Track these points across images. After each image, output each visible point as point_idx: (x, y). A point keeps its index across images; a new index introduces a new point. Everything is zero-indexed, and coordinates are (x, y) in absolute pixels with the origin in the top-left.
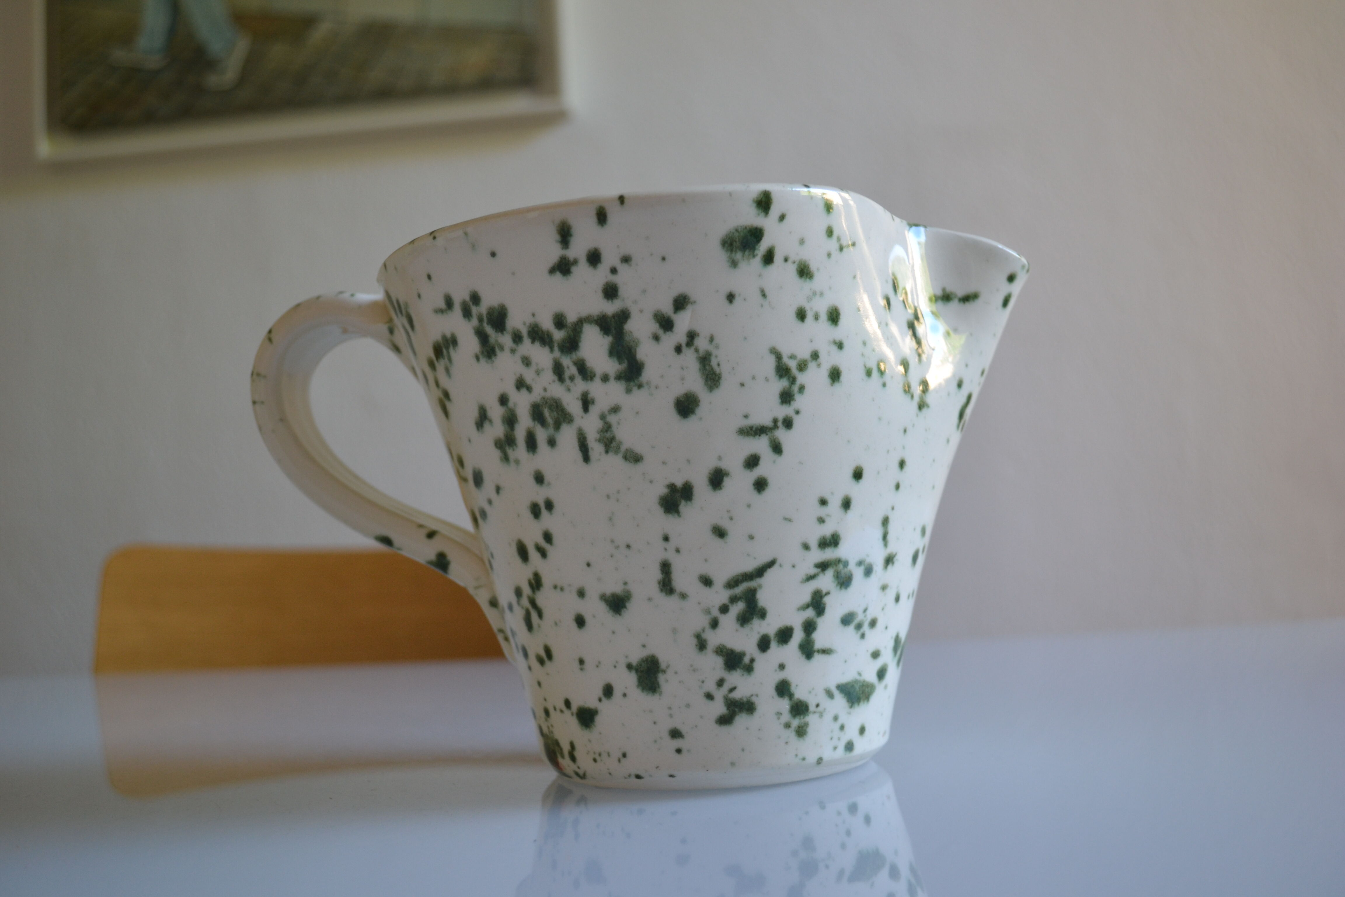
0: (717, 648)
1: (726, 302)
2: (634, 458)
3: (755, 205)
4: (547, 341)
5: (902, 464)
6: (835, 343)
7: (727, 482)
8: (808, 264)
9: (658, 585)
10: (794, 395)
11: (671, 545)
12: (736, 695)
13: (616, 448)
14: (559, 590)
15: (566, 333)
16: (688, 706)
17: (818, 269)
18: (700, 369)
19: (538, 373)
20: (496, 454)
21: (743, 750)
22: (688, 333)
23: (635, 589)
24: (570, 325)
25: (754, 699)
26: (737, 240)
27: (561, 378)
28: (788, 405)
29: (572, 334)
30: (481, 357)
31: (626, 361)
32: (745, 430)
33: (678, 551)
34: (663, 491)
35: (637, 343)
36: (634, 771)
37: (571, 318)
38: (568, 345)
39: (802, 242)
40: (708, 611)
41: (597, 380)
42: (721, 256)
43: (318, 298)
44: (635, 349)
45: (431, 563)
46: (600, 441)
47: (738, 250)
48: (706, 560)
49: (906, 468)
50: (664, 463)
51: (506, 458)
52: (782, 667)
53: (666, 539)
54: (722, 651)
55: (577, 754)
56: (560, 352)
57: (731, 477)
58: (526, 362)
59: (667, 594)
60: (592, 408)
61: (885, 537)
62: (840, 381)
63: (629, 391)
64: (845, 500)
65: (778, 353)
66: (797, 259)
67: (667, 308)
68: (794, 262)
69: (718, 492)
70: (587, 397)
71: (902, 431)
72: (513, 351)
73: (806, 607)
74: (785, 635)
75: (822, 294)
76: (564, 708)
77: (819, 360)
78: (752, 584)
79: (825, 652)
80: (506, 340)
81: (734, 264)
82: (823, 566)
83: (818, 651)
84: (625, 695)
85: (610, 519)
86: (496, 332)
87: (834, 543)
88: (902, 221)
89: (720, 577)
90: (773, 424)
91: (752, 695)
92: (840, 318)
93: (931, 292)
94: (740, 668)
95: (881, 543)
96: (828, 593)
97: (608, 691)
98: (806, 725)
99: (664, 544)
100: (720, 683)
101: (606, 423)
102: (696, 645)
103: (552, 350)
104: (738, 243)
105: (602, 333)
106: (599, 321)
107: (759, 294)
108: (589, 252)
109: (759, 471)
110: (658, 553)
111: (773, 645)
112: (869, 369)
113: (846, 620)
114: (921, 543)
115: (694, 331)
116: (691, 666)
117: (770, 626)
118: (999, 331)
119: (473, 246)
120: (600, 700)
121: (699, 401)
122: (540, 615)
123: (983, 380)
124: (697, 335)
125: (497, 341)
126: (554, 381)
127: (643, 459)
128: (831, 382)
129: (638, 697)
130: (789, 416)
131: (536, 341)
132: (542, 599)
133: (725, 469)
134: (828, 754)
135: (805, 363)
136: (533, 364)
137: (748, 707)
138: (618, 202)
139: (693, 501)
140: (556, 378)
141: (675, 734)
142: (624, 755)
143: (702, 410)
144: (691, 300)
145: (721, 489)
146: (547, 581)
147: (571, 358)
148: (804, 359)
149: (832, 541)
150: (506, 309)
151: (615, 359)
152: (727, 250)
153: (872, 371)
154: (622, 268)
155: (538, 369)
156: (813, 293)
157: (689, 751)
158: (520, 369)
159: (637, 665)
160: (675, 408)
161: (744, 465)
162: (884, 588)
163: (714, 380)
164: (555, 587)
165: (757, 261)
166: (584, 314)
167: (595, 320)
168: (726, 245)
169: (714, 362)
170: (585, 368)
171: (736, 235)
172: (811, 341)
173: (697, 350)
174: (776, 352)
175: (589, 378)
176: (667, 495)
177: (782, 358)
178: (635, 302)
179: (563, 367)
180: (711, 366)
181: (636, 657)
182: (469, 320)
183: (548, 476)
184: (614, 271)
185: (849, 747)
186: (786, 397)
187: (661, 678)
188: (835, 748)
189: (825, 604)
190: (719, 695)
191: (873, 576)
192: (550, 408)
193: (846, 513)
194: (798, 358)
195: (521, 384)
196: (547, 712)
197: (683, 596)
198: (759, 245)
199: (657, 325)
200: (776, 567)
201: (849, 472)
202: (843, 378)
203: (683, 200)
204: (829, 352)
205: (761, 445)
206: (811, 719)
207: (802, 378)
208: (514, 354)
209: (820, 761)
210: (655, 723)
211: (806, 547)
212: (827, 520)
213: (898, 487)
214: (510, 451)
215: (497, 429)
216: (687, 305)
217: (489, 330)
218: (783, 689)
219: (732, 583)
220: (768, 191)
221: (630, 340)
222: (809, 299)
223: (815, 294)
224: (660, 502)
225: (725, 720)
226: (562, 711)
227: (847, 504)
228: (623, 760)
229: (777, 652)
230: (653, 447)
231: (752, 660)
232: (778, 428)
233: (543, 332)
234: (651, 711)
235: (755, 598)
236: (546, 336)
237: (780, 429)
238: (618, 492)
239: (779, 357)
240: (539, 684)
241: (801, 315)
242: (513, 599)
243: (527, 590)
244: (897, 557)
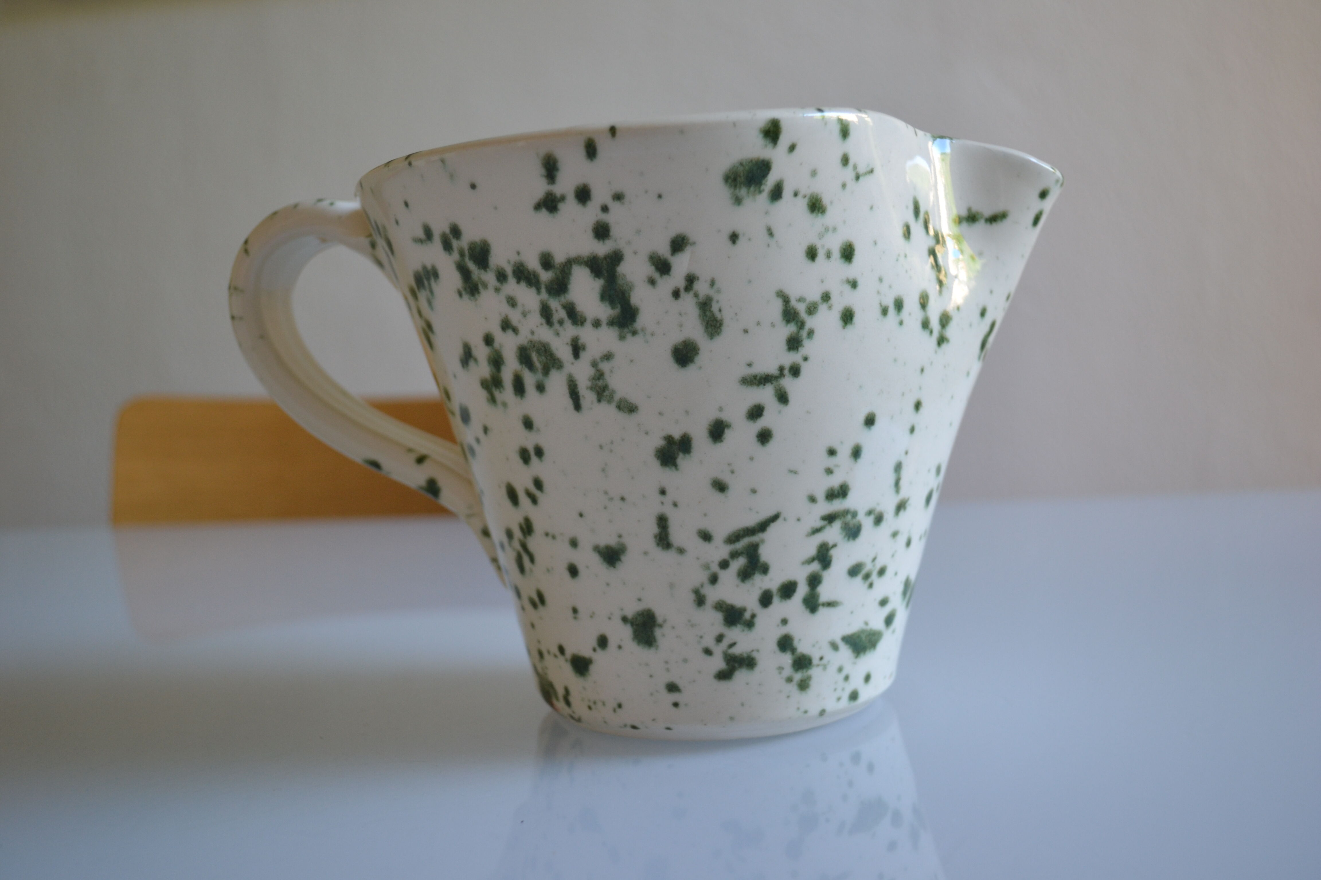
0: (716, 604)
1: (729, 243)
2: (628, 408)
3: (761, 136)
4: (534, 281)
5: (918, 406)
6: (848, 281)
7: (728, 434)
8: (820, 198)
9: (654, 540)
10: (802, 341)
11: (668, 499)
12: (736, 651)
13: (609, 397)
14: (550, 538)
15: (554, 274)
16: (685, 661)
17: (831, 202)
18: (700, 315)
19: (524, 314)
20: (482, 394)
21: (742, 705)
22: (687, 276)
23: (629, 541)
24: (558, 266)
25: (755, 654)
26: (742, 175)
27: (549, 322)
28: (796, 351)
29: (560, 275)
30: (463, 293)
31: (619, 306)
32: (749, 380)
33: (675, 505)
34: (660, 443)
35: (631, 287)
36: (630, 722)
37: (559, 258)
38: (555, 287)
39: (814, 173)
40: (707, 567)
41: (588, 325)
42: (723, 192)
43: (296, 206)
44: (629, 293)
45: (421, 488)
46: (591, 388)
47: (742, 186)
48: (705, 515)
49: (922, 410)
50: (660, 414)
51: (493, 400)
52: (784, 622)
53: (663, 492)
54: (721, 607)
55: (571, 699)
56: (547, 295)
57: (733, 428)
58: (512, 302)
59: (663, 548)
60: (582, 354)
61: (897, 484)
62: (853, 323)
63: (622, 338)
64: (855, 449)
65: (785, 296)
66: (808, 192)
67: (664, 250)
68: (805, 197)
69: (719, 445)
70: (578, 343)
71: (919, 370)
72: (497, 290)
73: (811, 560)
74: (788, 590)
75: (835, 229)
76: (558, 653)
77: (830, 302)
78: (754, 539)
79: (830, 604)
80: (489, 277)
81: (738, 201)
82: (830, 518)
83: (823, 605)
84: (620, 647)
85: (603, 470)
86: (479, 268)
87: (842, 494)
88: (925, 135)
89: (721, 532)
90: (779, 372)
91: (753, 651)
92: (854, 255)
93: (955, 212)
94: (740, 624)
95: (893, 489)
96: (835, 546)
97: (603, 642)
98: (809, 678)
99: (662, 498)
100: (720, 638)
101: (598, 370)
102: (695, 601)
103: (538, 290)
104: (742, 178)
105: (593, 275)
106: (589, 263)
107: (765, 232)
108: (578, 188)
109: (762, 423)
110: (654, 506)
111: (776, 600)
112: (885, 307)
113: (854, 571)
114: (933, 482)
115: (694, 274)
116: (689, 621)
117: (772, 581)
118: (1027, 251)
119: (452, 176)
120: (594, 650)
121: (699, 349)
122: (532, 560)
123: (1007, 305)
124: (696, 278)
125: (480, 278)
126: (542, 324)
127: (638, 409)
128: (843, 324)
129: (633, 649)
130: (796, 363)
131: (522, 281)
132: (534, 543)
133: (726, 421)
134: (831, 705)
135: (815, 306)
136: (519, 304)
137: (748, 662)
138: (609, 135)
139: (691, 454)
140: (543, 321)
141: (672, 688)
142: (620, 706)
143: (702, 359)
144: (690, 241)
145: (721, 441)
146: (539, 526)
147: (560, 301)
148: (814, 302)
149: (842, 492)
150: (489, 245)
151: (607, 304)
152: (731, 186)
153: (888, 309)
154: (615, 207)
155: (525, 311)
156: (825, 229)
157: (686, 705)
158: (506, 309)
159: (633, 619)
160: (672, 356)
161: (746, 416)
162: (895, 535)
163: (715, 327)
164: (547, 534)
165: (763, 198)
166: (573, 254)
167: (585, 262)
168: (730, 181)
169: (715, 308)
170: (574, 312)
171: (741, 169)
172: (822, 282)
173: (696, 295)
174: (783, 295)
175: (579, 323)
176: (664, 448)
177: (790, 301)
178: (629, 243)
179: (551, 310)
180: (712, 312)
181: (631, 610)
182: (450, 254)
183: (537, 421)
184: (605, 209)
185: (854, 696)
186: (794, 343)
187: (658, 632)
188: (839, 699)
189: (831, 557)
190: (718, 650)
191: (884, 524)
192: (538, 351)
193: (856, 462)
194: (808, 301)
195: (506, 325)
196: (541, 654)
197: (681, 551)
198: (766, 179)
199: (653, 268)
200: (779, 522)
201: (861, 418)
202: (856, 319)
203: (681, 130)
204: (841, 292)
205: (765, 395)
206: (815, 672)
207: (811, 322)
208: (498, 293)
209: (822, 713)
210: (651, 676)
211: (812, 499)
212: (836, 471)
213: (912, 430)
214: (496, 393)
215: (484, 370)
216: (686, 246)
217: (471, 266)
218: (785, 644)
219: (734, 538)
220: (777, 120)
221: (623, 284)
222: (821, 236)
223: (827, 229)
224: (656, 454)
225: (724, 676)
226: (555, 656)
227: (856, 453)
228: (618, 710)
229: (779, 607)
230: (649, 397)
231: (753, 616)
232: (784, 376)
233: (529, 272)
234: (647, 665)
235: (757, 553)
236: (532, 276)
237: (786, 377)
238: (612, 443)
239: (786, 300)
240: (533, 626)
241: (812, 254)
242: (505, 539)
243: (518, 534)
244: (909, 502)
